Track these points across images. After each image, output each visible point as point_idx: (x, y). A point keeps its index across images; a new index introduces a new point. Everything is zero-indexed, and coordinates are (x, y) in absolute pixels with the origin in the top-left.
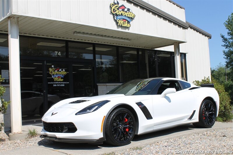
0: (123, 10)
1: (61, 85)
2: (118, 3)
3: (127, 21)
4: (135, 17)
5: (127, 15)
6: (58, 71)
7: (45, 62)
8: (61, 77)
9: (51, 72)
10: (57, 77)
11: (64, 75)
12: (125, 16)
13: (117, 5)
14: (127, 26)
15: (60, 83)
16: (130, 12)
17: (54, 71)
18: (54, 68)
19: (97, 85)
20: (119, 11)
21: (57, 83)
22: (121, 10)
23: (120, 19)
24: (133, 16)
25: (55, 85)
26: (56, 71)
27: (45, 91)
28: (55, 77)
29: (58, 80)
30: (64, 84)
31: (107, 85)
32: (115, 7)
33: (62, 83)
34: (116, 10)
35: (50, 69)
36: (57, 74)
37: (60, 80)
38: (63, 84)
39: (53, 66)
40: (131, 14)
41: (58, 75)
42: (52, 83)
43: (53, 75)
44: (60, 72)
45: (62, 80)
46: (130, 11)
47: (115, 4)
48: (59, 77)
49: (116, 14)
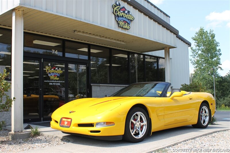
0: (124, 12)
1: (57, 84)
2: (120, 5)
3: (127, 23)
4: (134, 20)
5: (128, 17)
6: (54, 69)
7: (42, 59)
8: (57, 76)
9: (48, 70)
10: (53, 76)
11: (60, 73)
12: (126, 18)
13: (118, 7)
14: (127, 28)
15: (55, 81)
16: (130, 15)
17: (51, 69)
18: (50, 67)
19: (91, 85)
20: (121, 13)
21: (53, 81)
22: (122, 12)
23: (121, 21)
24: (132, 19)
25: (51, 84)
26: (52, 69)
27: (41, 89)
28: (52, 76)
29: (54, 79)
30: (60, 83)
31: (100, 86)
32: (117, 8)
33: (58, 81)
34: (118, 11)
35: (47, 67)
36: (53, 73)
37: (56, 78)
38: (58, 83)
39: (49, 64)
40: (131, 16)
41: (55, 74)
42: (49, 81)
43: (50, 73)
44: (56, 70)
45: (58, 79)
46: (130, 13)
47: (117, 5)
48: (55, 76)
49: (118, 15)
